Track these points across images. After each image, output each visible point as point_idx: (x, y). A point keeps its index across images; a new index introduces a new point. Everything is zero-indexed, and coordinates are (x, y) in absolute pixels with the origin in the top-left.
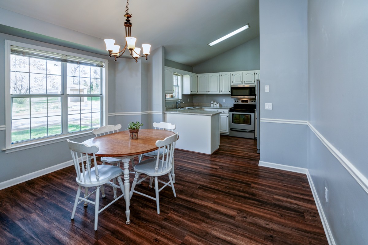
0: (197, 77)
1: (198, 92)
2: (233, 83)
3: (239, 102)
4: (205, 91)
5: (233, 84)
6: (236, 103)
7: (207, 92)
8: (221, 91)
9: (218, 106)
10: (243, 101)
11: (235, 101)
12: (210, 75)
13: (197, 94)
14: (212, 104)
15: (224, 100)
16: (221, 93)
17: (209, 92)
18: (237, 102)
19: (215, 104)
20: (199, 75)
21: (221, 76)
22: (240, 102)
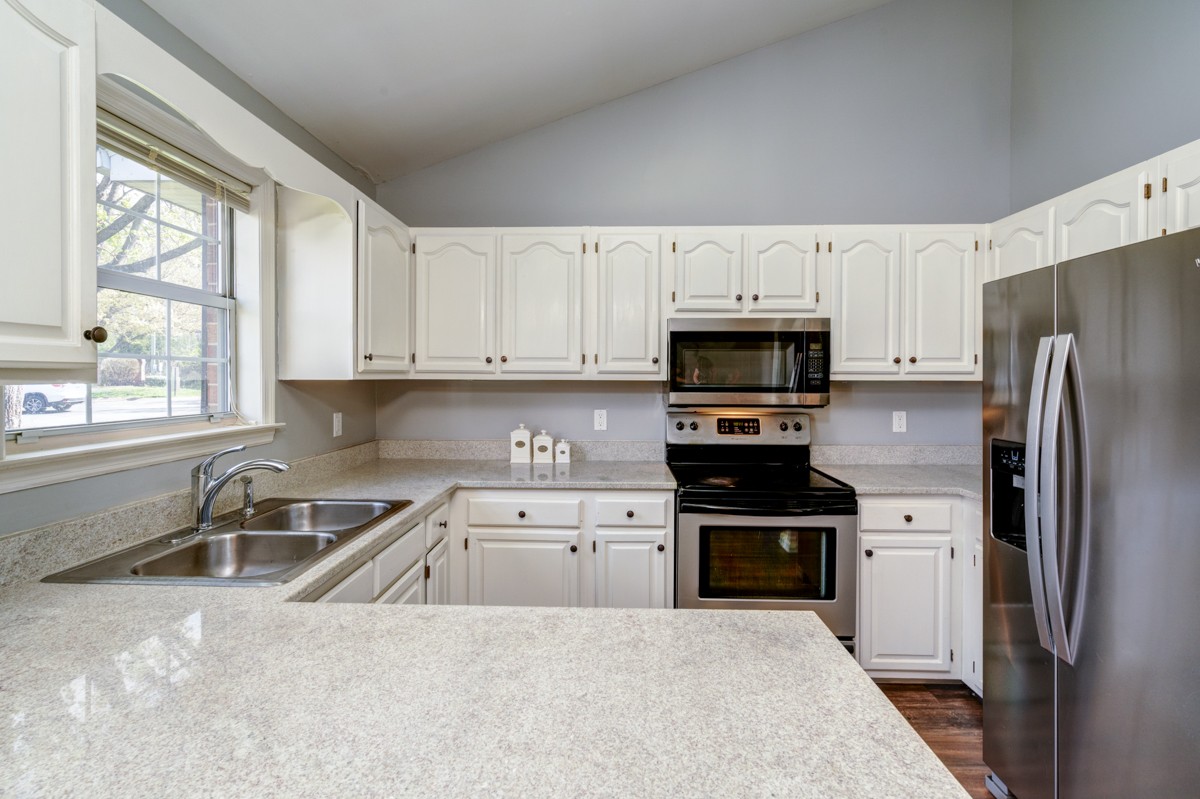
0: (414, 248)
1: (421, 364)
2: (679, 304)
3: (700, 430)
4: (477, 358)
5: (678, 311)
6: (686, 438)
7: (490, 367)
8: (590, 359)
9: (564, 460)
10: (726, 426)
11: (681, 426)
12: (514, 237)
13: (412, 376)
14: (520, 444)
15: (600, 419)
16: (590, 373)
17: (507, 366)
18: (687, 430)
19: (543, 449)
20: (428, 238)
21: (590, 248)
22: (708, 435)
